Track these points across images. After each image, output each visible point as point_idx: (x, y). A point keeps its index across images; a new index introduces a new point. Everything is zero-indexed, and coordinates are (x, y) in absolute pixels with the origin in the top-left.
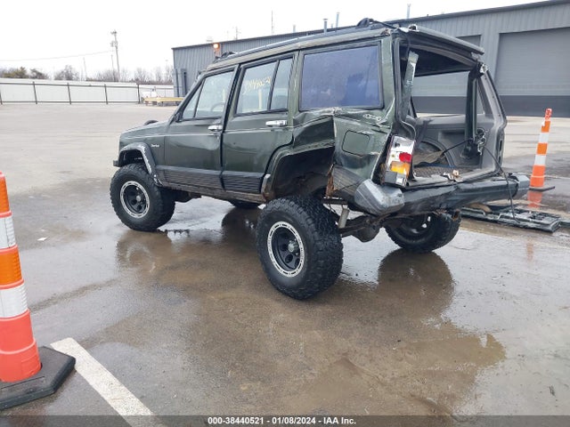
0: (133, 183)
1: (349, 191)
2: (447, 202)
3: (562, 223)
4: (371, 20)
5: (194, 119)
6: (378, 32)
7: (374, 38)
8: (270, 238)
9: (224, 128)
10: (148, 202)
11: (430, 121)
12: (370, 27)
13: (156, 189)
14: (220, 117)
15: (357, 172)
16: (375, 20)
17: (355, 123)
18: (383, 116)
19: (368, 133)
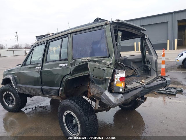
0: (8, 92)
1: (98, 96)
2: (141, 94)
3: (178, 91)
4: (100, 19)
5: (30, 64)
6: (103, 23)
7: (102, 26)
8: (64, 118)
9: (42, 68)
10: (15, 100)
11: (127, 58)
12: (99, 22)
13: (17, 94)
14: (40, 63)
15: (101, 86)
16: (101, 18)
17: (97, 64)
18: (110, 61)
19: (104, 68)
